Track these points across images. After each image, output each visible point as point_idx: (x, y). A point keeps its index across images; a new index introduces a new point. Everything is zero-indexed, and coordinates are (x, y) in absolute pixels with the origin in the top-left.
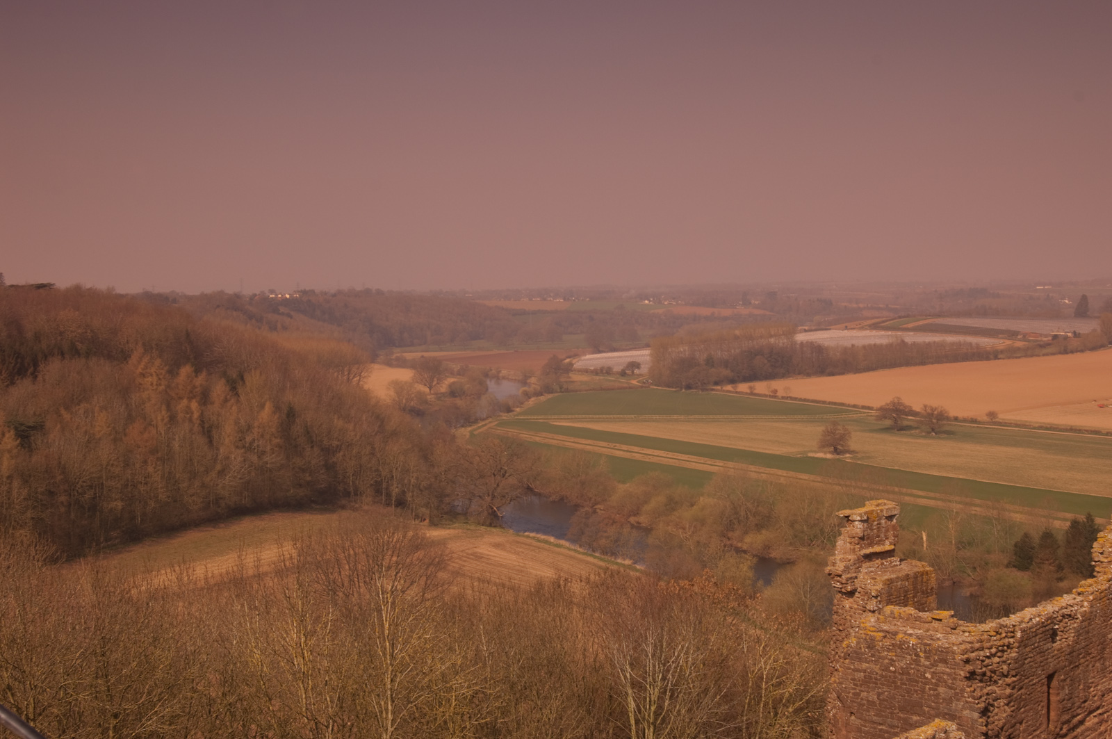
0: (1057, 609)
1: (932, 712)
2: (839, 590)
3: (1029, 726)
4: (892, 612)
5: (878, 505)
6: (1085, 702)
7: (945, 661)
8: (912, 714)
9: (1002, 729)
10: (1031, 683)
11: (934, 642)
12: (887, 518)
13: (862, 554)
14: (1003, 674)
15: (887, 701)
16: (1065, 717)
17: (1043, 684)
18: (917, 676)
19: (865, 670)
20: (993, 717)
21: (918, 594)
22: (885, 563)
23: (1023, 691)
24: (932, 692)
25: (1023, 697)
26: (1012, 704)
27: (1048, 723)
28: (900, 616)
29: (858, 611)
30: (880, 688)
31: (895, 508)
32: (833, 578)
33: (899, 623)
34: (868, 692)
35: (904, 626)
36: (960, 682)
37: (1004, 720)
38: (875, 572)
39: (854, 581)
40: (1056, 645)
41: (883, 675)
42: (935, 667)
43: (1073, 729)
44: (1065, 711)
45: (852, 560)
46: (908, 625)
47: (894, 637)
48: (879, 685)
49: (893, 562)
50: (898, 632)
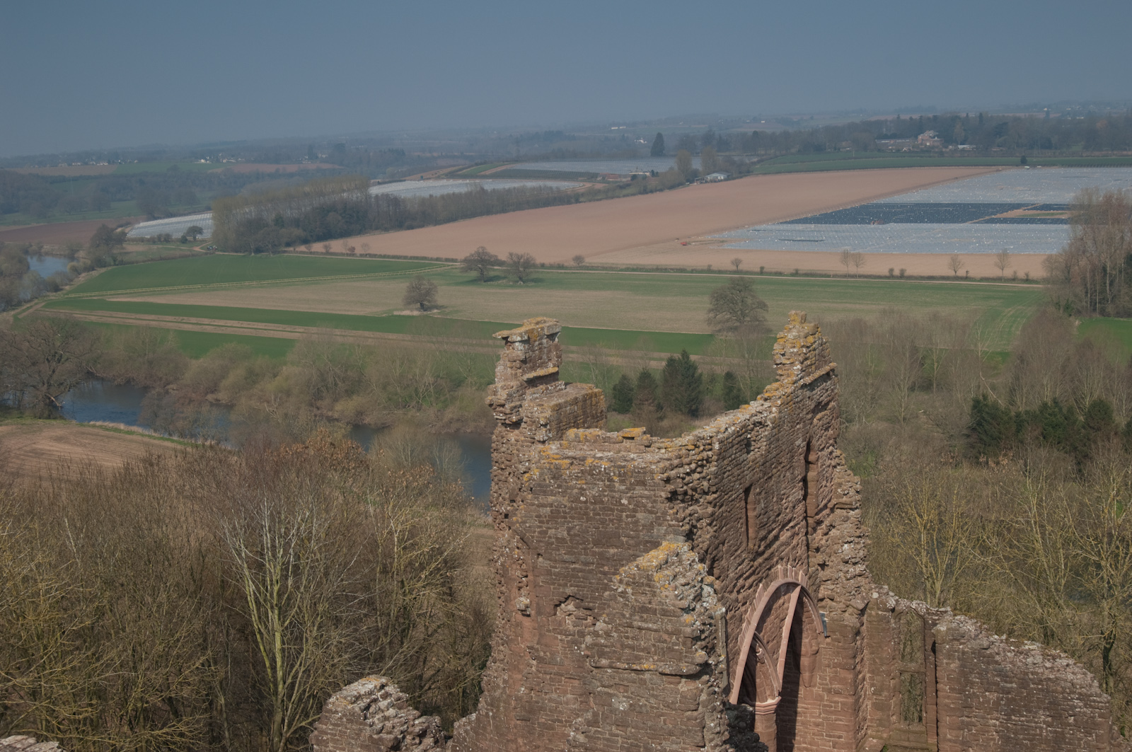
0: (748, 417)
1: (631, 542)
2: (503, 421)
3: (731, 546)
4: (577, 435)
5: (537, 323)
6: (778, 515)
7: (643, 483)
8: (608, 547)
9: (706, 552)
10: (730, 499)
11: (628, 463)
12: (548, 337)
13: (525, 380)
14: (704, 492)
15: (578, 535)
16: (763, 533)
17: (741, 500)
18: (612, 504)
20: (697, 539)
21: (588, 419)
22: (550, 388)
23: (723, 508)
24: (629, 519)
25: (724, 514)
26: (715, 523)
27: (748, 542)
28: (586, 439)
29: (526, 444)
30: (570, 522)
31: (556, 325)
32: (495, 408)
33: (585, 447)
34: (556, 528)
35: (592, 450)
36: (661, 505)
37: (708, 542)
38: (541, 398)
39: (518, 411)
40: (751, 456)
41: (572, 507)
42: (632, 492)
43: (769, 546)
44: (762, 526)
45: (515, 387)
46: (596, 448)
47: (582, 463)
48: (568, 519)
49: (558, 386)
50: (586, 457)
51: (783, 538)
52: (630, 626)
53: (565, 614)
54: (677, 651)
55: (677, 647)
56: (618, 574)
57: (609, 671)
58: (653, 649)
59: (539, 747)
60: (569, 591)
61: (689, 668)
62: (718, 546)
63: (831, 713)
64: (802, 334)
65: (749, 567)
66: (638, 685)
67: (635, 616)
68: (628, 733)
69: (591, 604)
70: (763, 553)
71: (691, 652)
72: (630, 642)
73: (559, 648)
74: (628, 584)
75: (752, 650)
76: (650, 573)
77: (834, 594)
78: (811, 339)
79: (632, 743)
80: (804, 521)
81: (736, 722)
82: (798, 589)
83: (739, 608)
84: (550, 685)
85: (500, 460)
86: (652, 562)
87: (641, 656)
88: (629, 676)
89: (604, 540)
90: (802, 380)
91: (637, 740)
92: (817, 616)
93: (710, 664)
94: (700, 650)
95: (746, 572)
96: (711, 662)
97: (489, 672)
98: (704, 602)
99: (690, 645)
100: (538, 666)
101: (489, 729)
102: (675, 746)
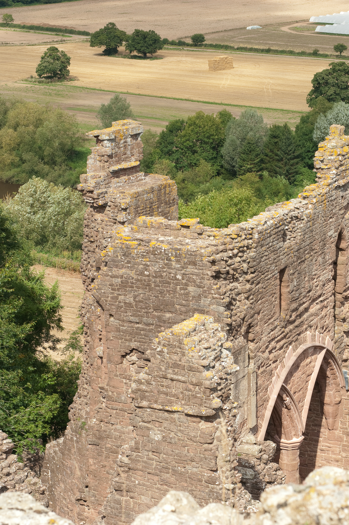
0: (286, 212)
1: (183, 309)
2: (91, 204)
3: (265, 315)
4: (144, 222)
5: (123, 125)
6: (309, 291)
7: (194, 264)
8: (165, 312)
9: (243, 319)
10: (266, 278)
11: (184, 246)
12: (132, 136)
13: (111, 171)
14: (243, 272)
15: (142, 302)
16: (294, 305)
17: (276, 278)
18: (169, 278)
19: (122, 276)
20: (235, 309)
21: (162, 205)
22: (132, 178)
23: (260, 285)
24: (182, 291)
25: (260, 290)
26: (251, 297)
27: (280, 312)
28: (152, 225)
29: (109, 223)
30: (136, 291)
31: (139, 127)
32: (86, 194)
33: (151, 232)
34: (125, 295)
35: (156, 235)
36: (207, 281)
37: (245, 312)
38: (123, 187)
39: (104, 196)
40: (287, 244)
41: (138, 279)
42: (185, 270)
43: (300, 315)
44: (294, 300)
45: (102, 177)
46: (160, 233)
47: (147, 244)
48: (135, 288)
49: (139, 177)
50: (151, 240)
51: (312, 310)
52: (165, 377)
53: (130, 363)
54: (199, 397)
55: (199, 395)
56: (157, 337)
57: (148, 410)
58: (181, 396)
59: (104, 466)
60: (134, 345)
61: (208, 411)
62: (254, 316)
64: (340, 144)
65: (280, 332)
66: (169, 422)
67: (169, 369)
68: (161, 457)
70: (294, 321)
71: (210, 400)
72: (164, 389)
73: (124, 389)
74: (164, 345)
75: (281, 399)
76: (181, 338)
79: (163, 465)
80: (333, 296)
81: (260, 454)
82: (324, 352)
83: (270, 365)
84: (116, 418)
85: (90, 235)
86: (183, 329)
87: (172, 401)
88: (163, 415)
89: (162, 307)
90: (337, 182)
91: (167, 464)
92: (340, 373)
93: (225, 409)
94: (216, 398)
95: (278, 336)
96: (225, 407)
97: (75, 405)
98: (223, 362)
99: (208, 394)
100: (107, 403)
101: (73, 451)
102: (195, 470)
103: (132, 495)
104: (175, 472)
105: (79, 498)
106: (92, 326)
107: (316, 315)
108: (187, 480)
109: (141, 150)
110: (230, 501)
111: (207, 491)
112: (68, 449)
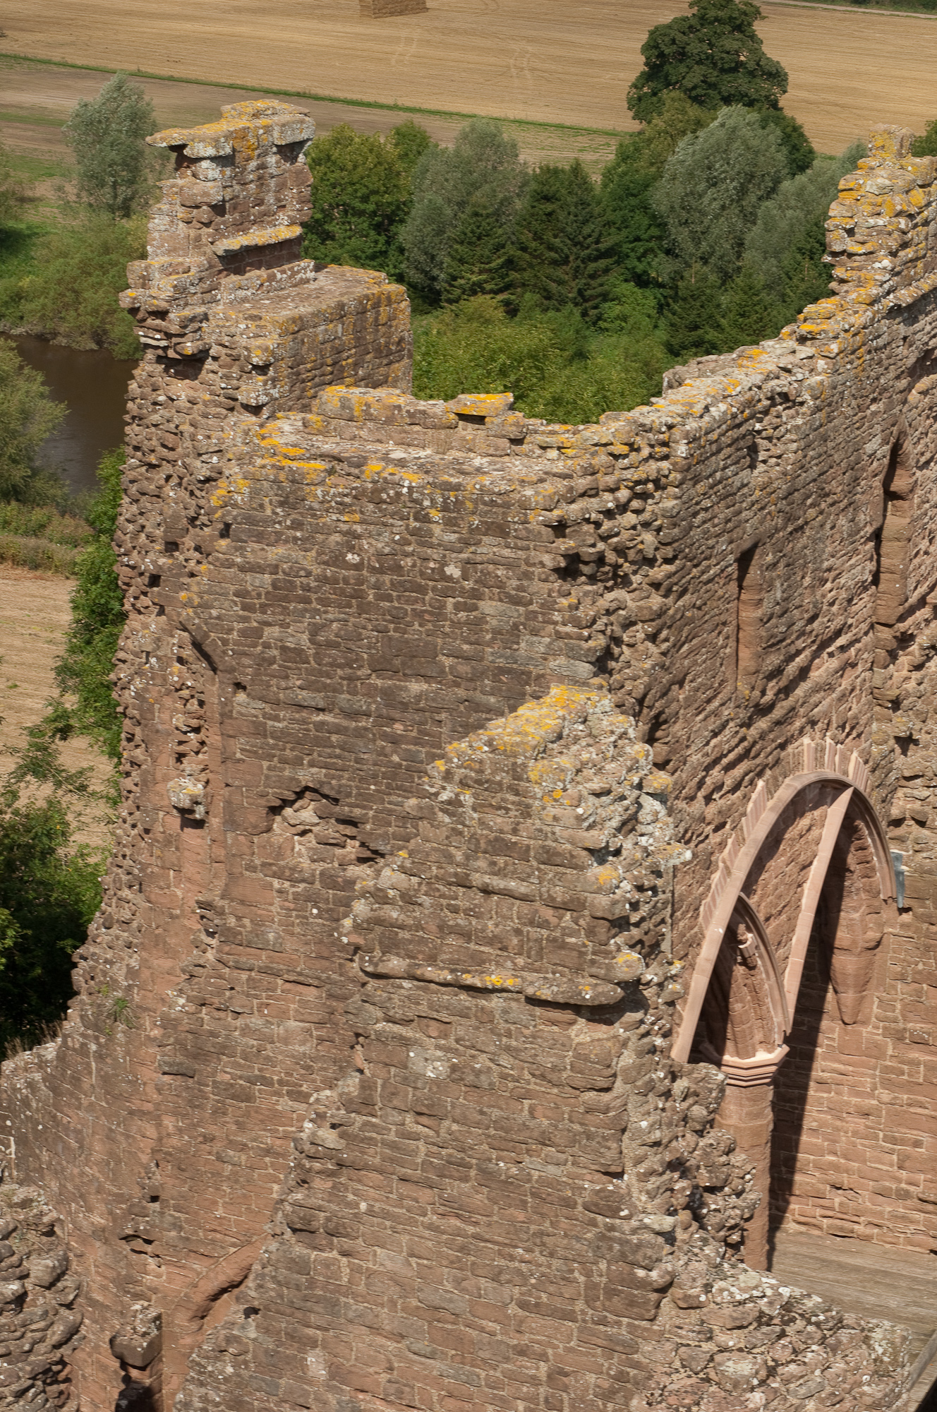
0: (757, 379)
1: (464, 669)
2: (160, 352)
3: (698, 690)
4: (345, 402)
5: (256, 115)
6: (813, 619)
7: (501, 530)
8: (407, 678)
9: (641, 701)
10: (705, 577)
11: (468, 478)
12: (281, 149)
13: (220, 253)
14: (644, 557)
15: (335, 645)
16: (774, 660)
17: (729, 579)
18: (422, 574)
19: (277, 566)
20: (620, 671)
21: (368, 357)
22: (279, 276)
23: (687, 597)
24: (462, 615)
25: (688, 614)
26: (664, 633)
27: (737, 681)
28: (367, 412)
29: (214, 410)
30: (317, 612)
31: (302, 122)
32: (144, 320)
33: (364, 434)
34: (284, 625)
35: (380, 441)
36: (541, 584)
37: (646, 679)
38: (255, 302)
39: (200, 328)
40: (760, 475)
41: (326, 576)
42: (472, 549)
43: (787, 691)
44: (773, 645)
45: (193, 271)
46: (391, 438)
47: (356, 471)
48: (314, 605)
49: (298, 272)
50: (365, 458)
51: (816, 675)
52: (464, 883)
53: (294, 830)
54: (572, 948)
55: (573, 940)
56: (442, 757)
57: (407, 984)
58: (515, 941)
59: (209, 1139)
60: (306, 776)
61: (600, 989)
62: (669, 690)
63: (902, 1087)
64: (901, 183)
65: (736, 740)
66: (473, 1022)
67: (478, 858)
68: (443, 1132)
69: (357, 812)
70: (770, 708)
71: (607, 954)
72: (461, 920)
73: (275, 909)
74: (463, 784)
75: (731, 938)
76: (519, 761)
77: (927, 809)
78: (918, 196)
79: (450, 1155)
80: (870, 635)
82: (846, 797)
84: (248, 995)
85: (146, 445)
86: (527, 734)
87: (484, 957)
88: (454, 1000)
89: (397, 662)
90: (891, 296)
91: (463, 1150)
92: (883, 860)
93: (648, 983)
94: (626, 950)
95: (730, 752)
96: (649, 977)
97: (92, 949)
98: (642, 835)
99: (603, 938)
100: (220, 951)
101: (87, 1082)
102: (552, 1169)
103: (346, 1247)
104: (487, 1177)
105: (131, 1232)
106: (149, 716)
107: (829, 688)
108: (525, 1202)
109: (307, 192)
110: (663, 1266)
111: (589, 1235)
112: (73, 1077)
